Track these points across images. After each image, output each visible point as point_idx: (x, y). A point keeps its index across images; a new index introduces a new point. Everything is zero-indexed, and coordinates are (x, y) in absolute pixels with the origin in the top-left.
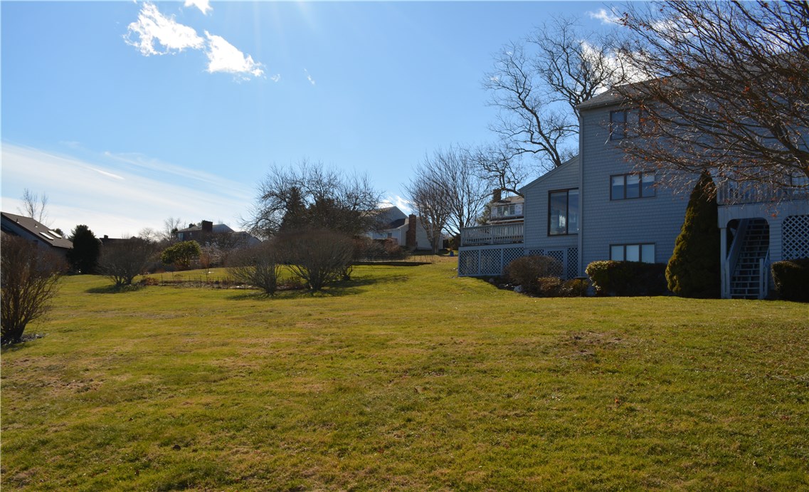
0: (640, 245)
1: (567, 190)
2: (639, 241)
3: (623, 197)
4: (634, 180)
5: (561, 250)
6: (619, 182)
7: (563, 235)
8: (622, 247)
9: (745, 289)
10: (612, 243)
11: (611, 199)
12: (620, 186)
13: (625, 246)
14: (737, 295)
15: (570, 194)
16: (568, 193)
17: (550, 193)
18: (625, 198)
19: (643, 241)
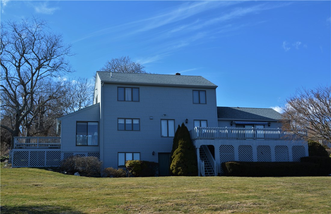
0: (133, 153)
1: (87, 122)
2: (133, 151)
3: (124, 129)
4: (129, 122)
5: (83, 154)
6: (121, 122)
7: (85, 145)
8: (124, 154)
9: (209, 173)
10: (119, 151)
11: (118, 130)
12: (121, 124)
13: (125, 153)
14: (207, 175)
15: (88, 124)
16: (87, 123)
17: (77, 122)
18: (125, 130)
19: (134, 151)
